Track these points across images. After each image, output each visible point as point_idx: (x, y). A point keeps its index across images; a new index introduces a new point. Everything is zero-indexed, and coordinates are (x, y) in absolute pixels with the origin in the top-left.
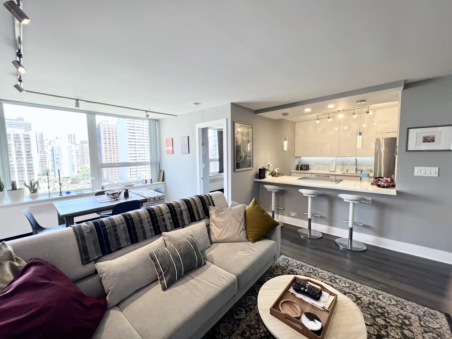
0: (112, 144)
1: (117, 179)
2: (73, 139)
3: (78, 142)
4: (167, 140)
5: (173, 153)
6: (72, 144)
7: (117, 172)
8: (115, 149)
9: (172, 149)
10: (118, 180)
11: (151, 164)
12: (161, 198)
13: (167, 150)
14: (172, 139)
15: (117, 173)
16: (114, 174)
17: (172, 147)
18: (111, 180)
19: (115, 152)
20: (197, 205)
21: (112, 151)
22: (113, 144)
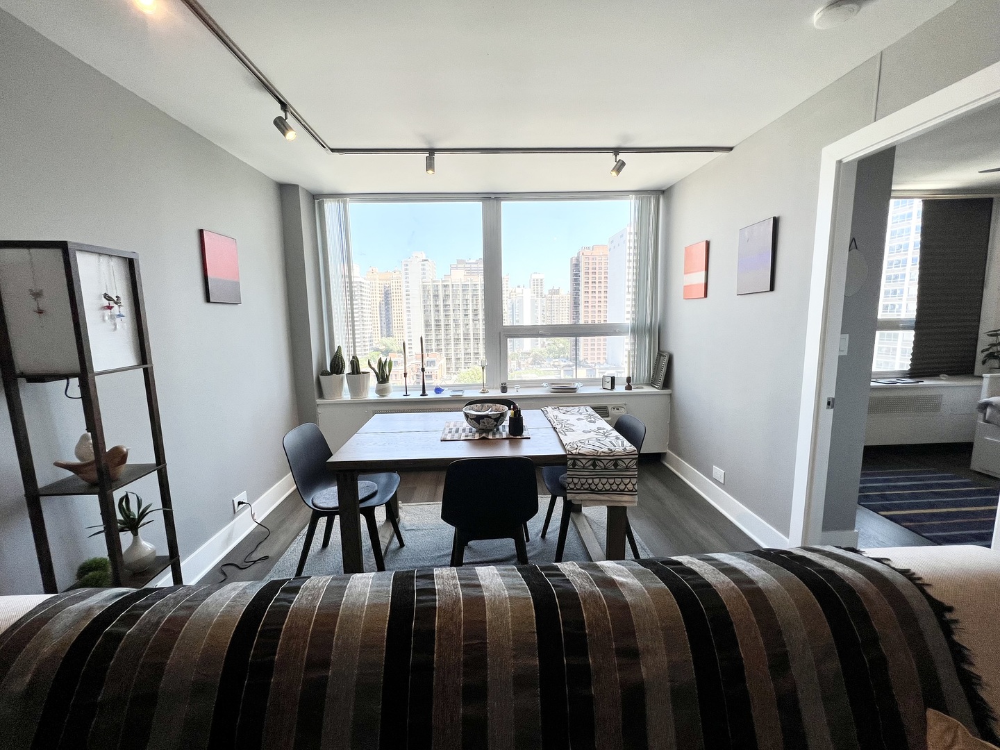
0: (597, 292)
1: (602, 363)
2: (539, 287)
3: (546, 292)
4: (688, 251)
5: (706, 295)
6: (537, 296)
7: (602, 349)
8: (602, 304)
9: (703, 281)
10: (603, 365)
11: (636, 331)
12: (620, 462)
13: (685, 286)
14: (708, 244)
15: (602, 352)
16: (596, 352)
17: (703, 273)
18: (591, 363)
19: (602, 309)
20: (795, 670)
21: (597, 307)
22: (600, 292)
